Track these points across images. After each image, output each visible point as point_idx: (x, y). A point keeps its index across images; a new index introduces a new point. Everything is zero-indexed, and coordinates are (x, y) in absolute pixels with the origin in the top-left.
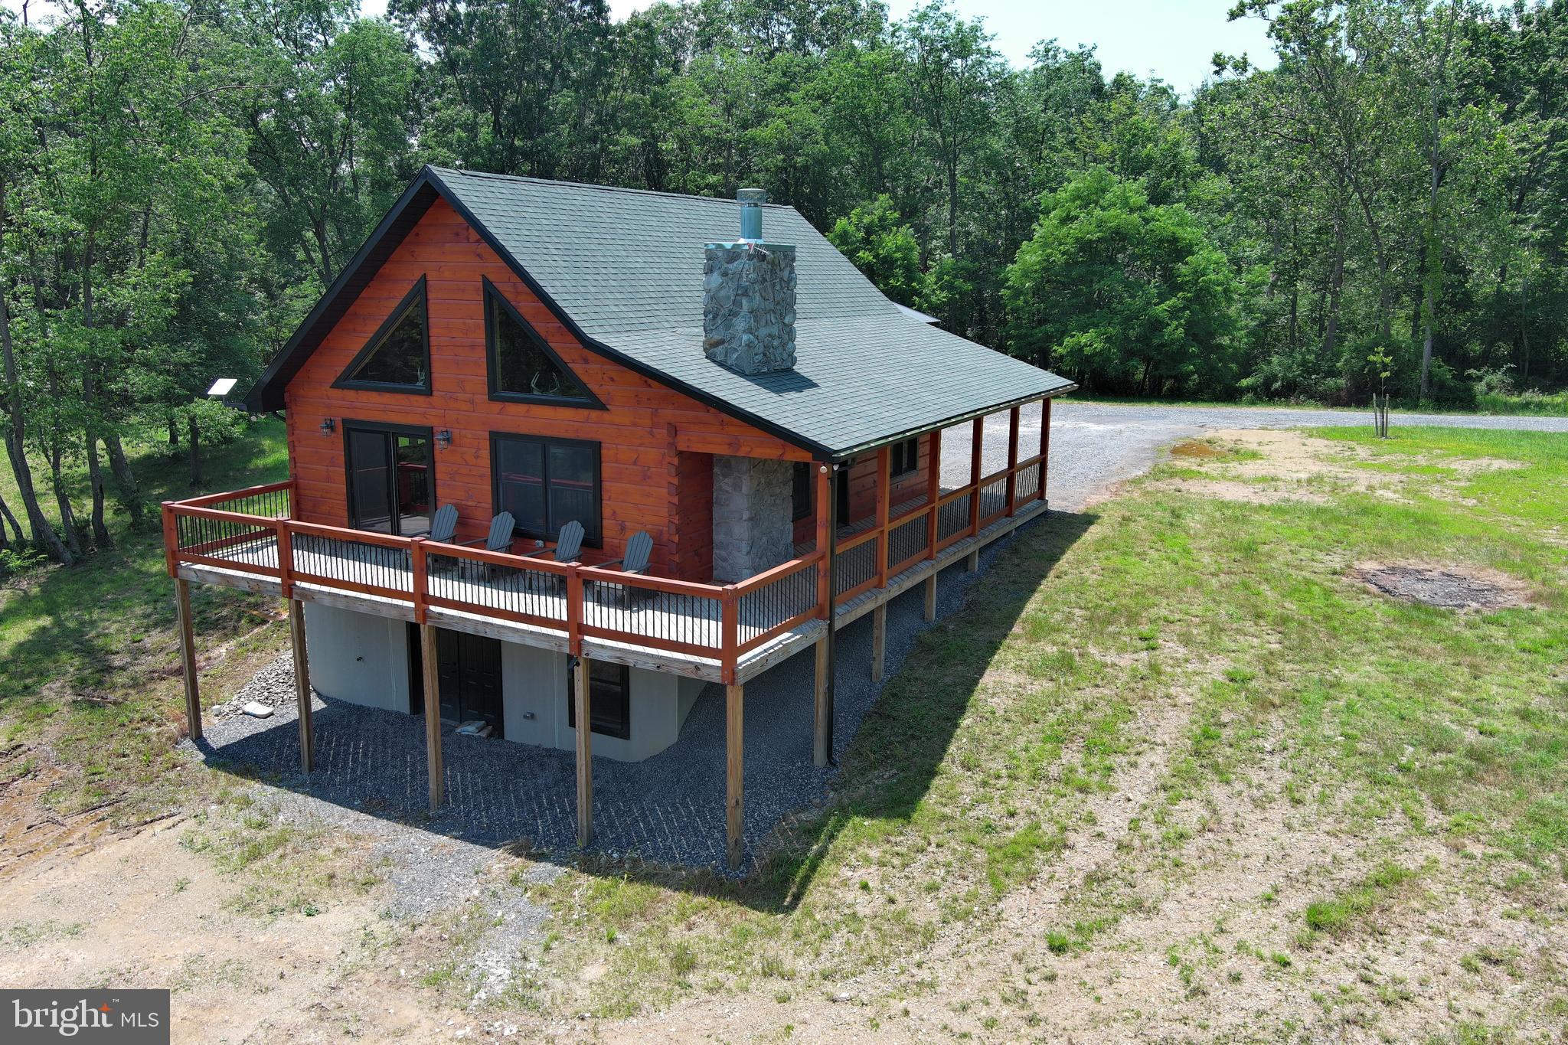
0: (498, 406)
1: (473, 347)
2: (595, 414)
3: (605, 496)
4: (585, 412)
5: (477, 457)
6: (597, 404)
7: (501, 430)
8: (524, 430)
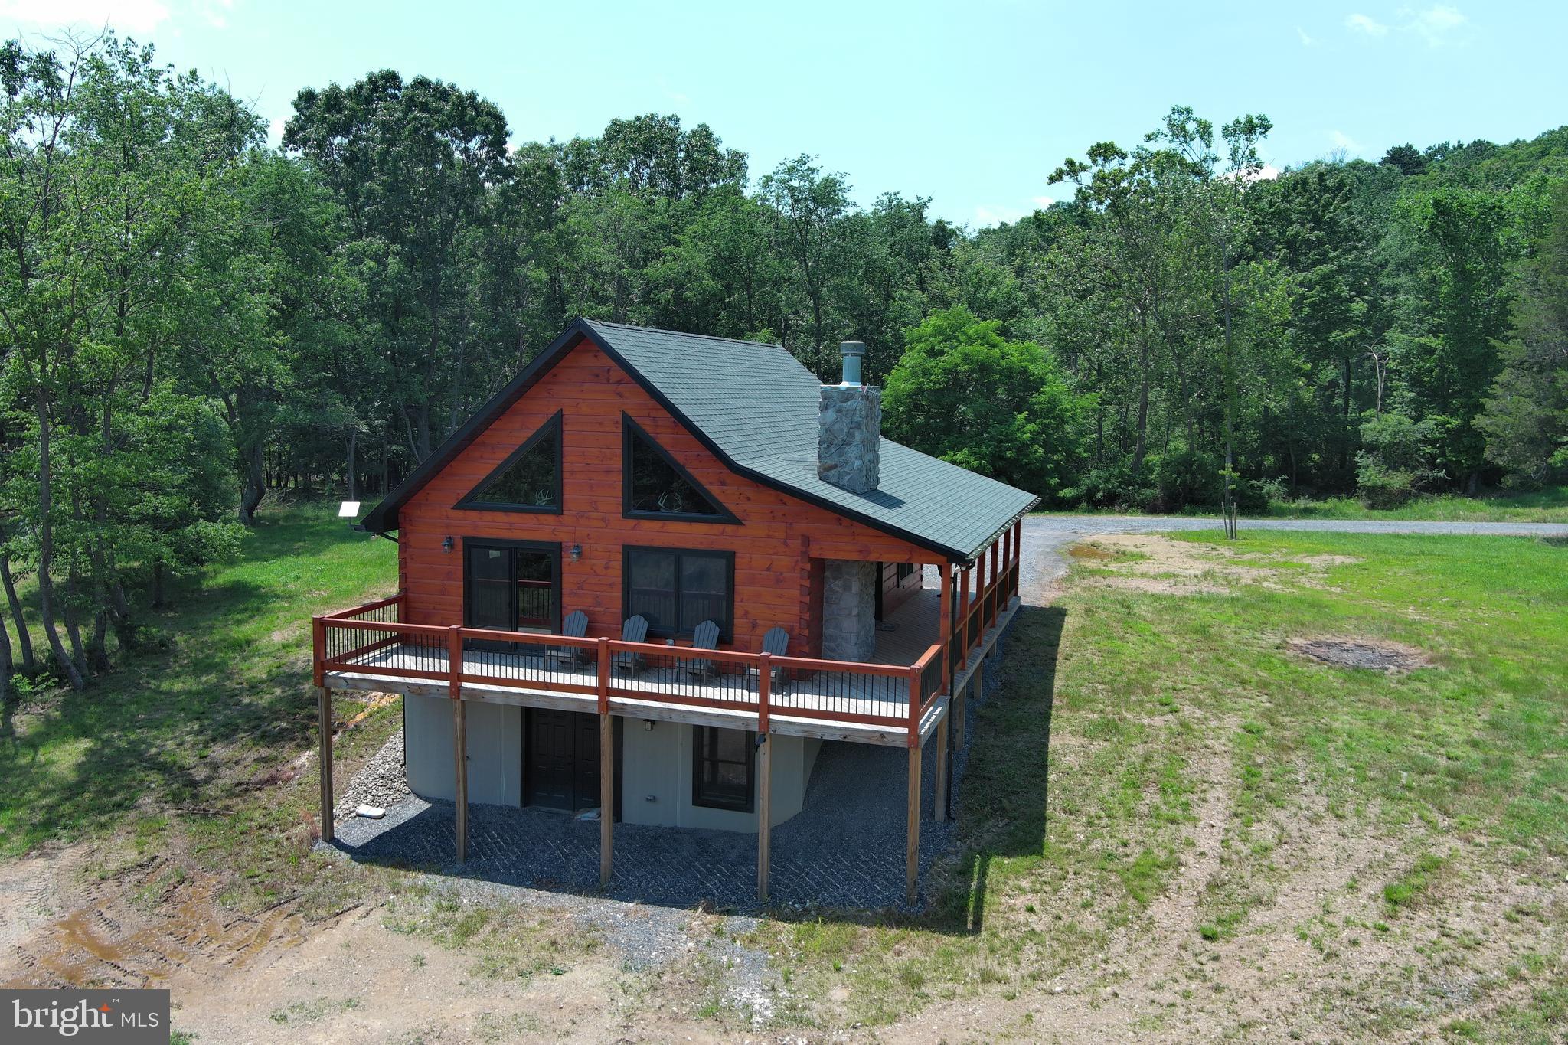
0: (632, 523)
1: (608, 471)
2: (729, 528)
3: (737, 598)
4: (721, 527)
5: (607, 568)
6: (733, 520)
7: (634, 543)
8: (656, 544)
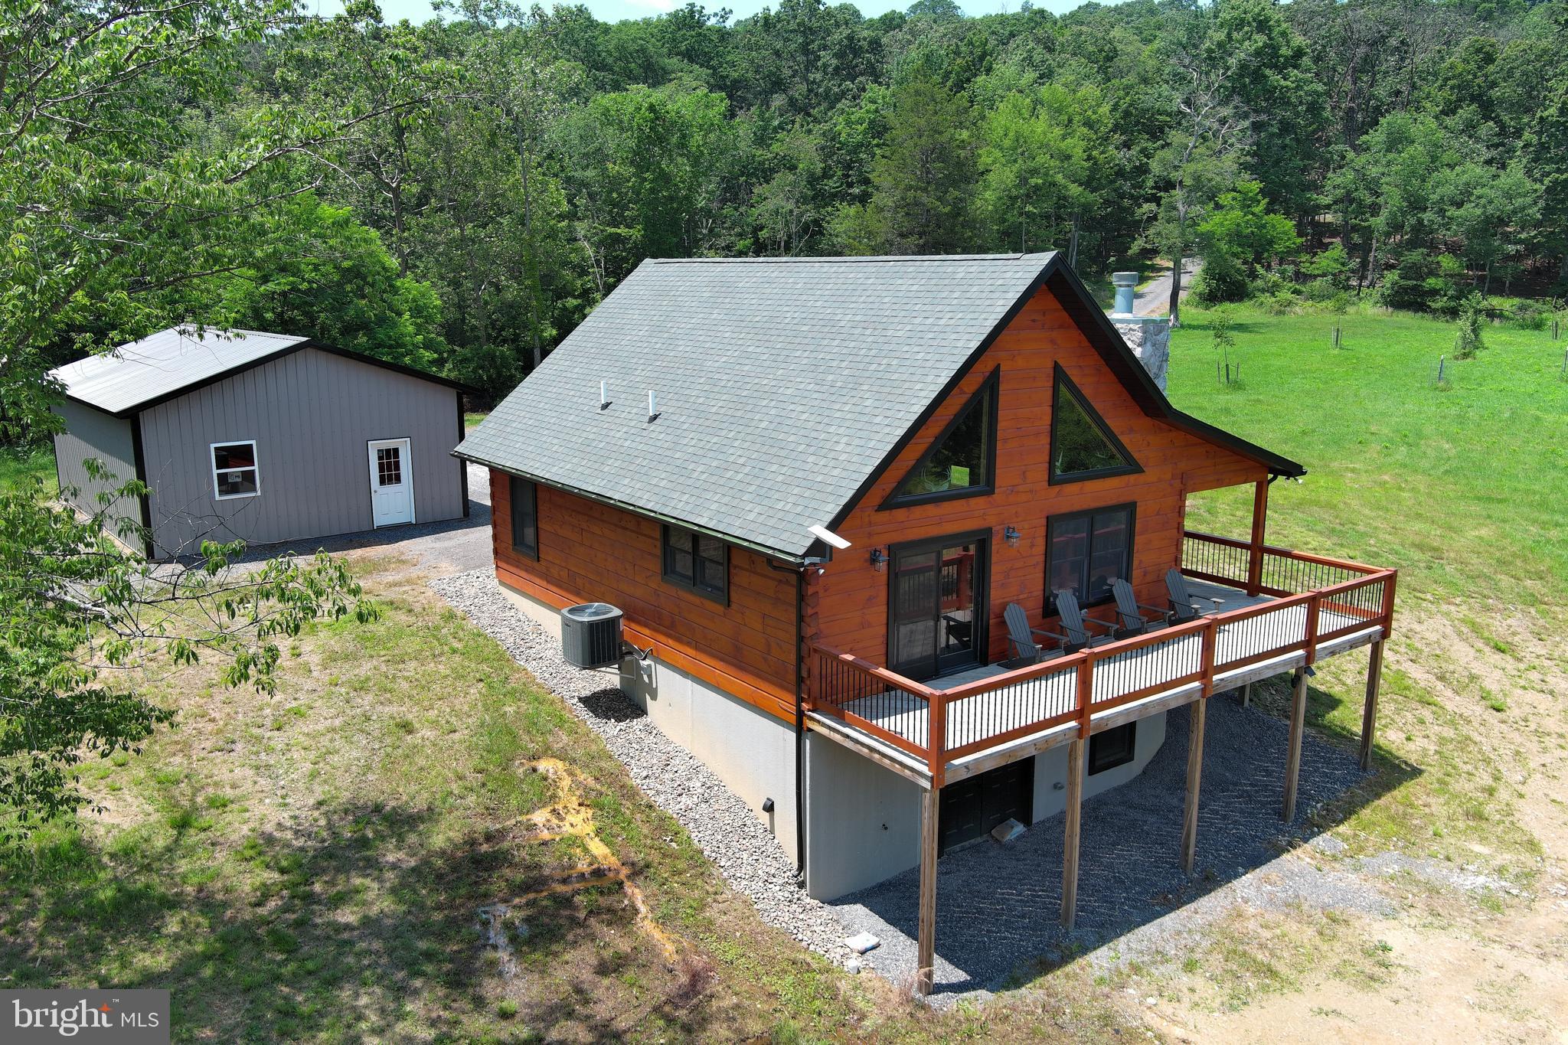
0: (1057, 488)
1: (1038, 434)
2: (1132, 478)
4: (1125, 478)
6: (1137, 468)
7: (1058, 512)
